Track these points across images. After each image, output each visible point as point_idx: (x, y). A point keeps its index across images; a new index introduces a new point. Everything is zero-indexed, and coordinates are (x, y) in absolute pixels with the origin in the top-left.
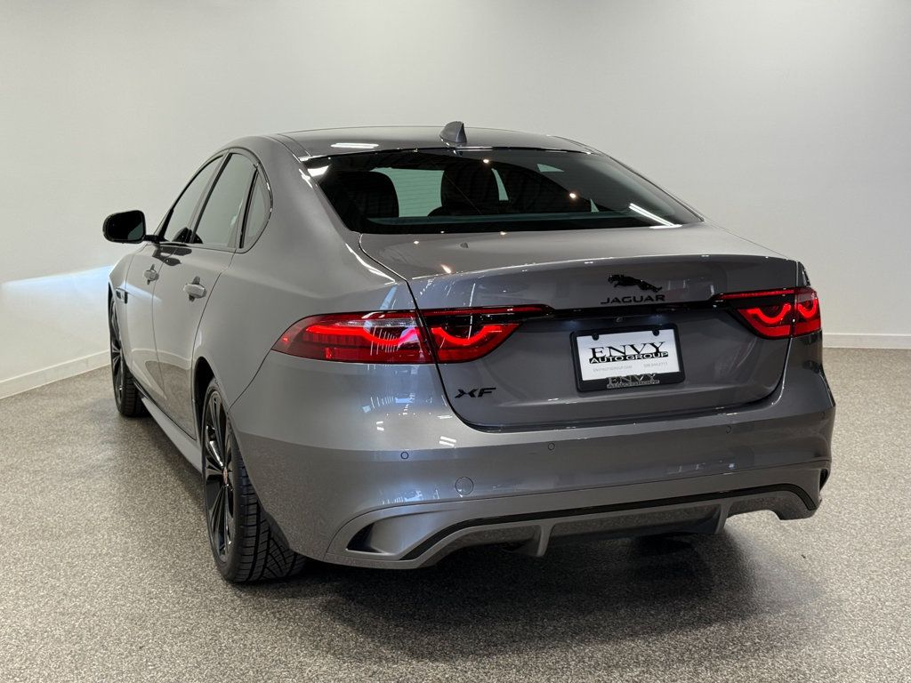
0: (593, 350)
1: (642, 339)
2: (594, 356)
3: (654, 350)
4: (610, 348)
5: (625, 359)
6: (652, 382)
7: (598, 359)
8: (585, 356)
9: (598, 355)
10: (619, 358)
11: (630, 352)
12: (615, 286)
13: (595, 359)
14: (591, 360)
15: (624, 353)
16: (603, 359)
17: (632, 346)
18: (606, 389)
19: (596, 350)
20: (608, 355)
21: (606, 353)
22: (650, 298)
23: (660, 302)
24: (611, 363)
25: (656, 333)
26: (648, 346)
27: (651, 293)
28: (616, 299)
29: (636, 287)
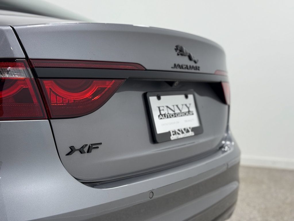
0: (159, 108)
2: (161, 114)
3: (187, 110)
4: (167, 107)
5: (175, 116)
6: (191, 134)
7: (162, 115)
8: (155, 111)
10: (172, 116)
11: (177, 111)
12: (178, 55)
14: (159, 116)
15: (174, 111)
16: (165, 115)
17: (177, 106)
18: (170, 140)
19: (161, 108)
20: (167, 113)
21: (165, 111)
22: (193, 67)
23: (197, 71)
24: (169, 119)
25: (186, 97)
26: (184, 106)
27: (192, 64)
28: (179, 65)
29: (186, 58)
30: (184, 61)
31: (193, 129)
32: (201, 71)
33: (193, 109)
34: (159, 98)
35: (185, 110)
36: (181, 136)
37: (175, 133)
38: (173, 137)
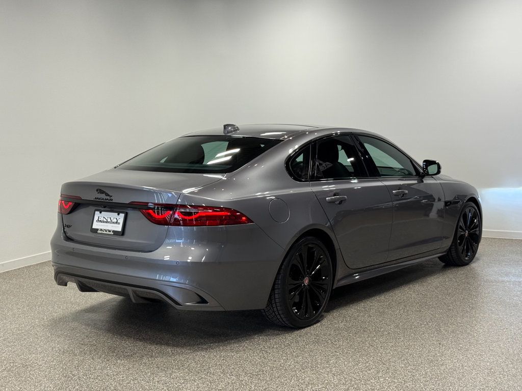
0: (99, 217)
1: (113, 216)
3: (116, 221)
4: (104, 217)
5: (107, 223)
6: (111, 233)
8: (96, 218)
9: (100, 219)
10: (105, 222)
11: (109, 220)
12: (98, 193)
13: (98, 221)
17: (110, 218)
18: (97, 232)
21: (102, 219)
22: (107, 199)
23: (111, 201)
24: (102, 224)
25: (118, 214)
26: (115, 219)
27: (108, 198)
28: (98, 198)
29: (104, 194)
30: (103, 196)
31: (114, 231)
32: (113, 201)
33: (121, 221)
34: (101, 213)
35: (115, 221)
36: (105, 232)
37: (101, 230)
38: (99, 232)
